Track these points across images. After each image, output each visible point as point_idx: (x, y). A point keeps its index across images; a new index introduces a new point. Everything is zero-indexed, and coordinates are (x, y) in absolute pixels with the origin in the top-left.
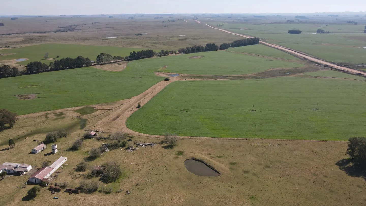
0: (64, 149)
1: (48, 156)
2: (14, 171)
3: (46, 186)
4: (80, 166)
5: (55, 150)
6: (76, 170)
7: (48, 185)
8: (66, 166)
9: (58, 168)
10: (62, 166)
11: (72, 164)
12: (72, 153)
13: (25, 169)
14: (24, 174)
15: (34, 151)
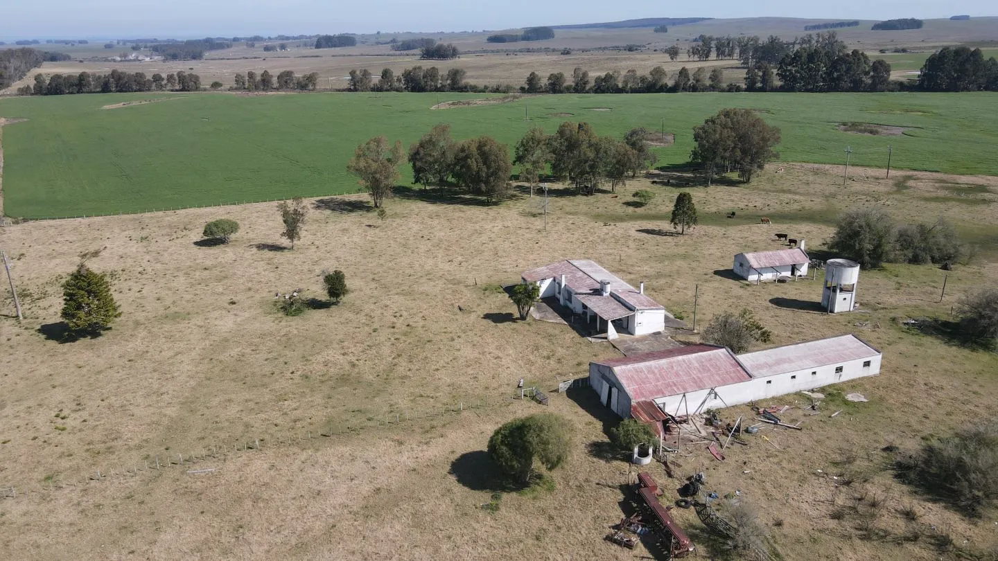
0: (898, 314)
1: (785, 313)
2: (585, 307)
3: (629, 459)
4: (950, 451)
5: (839, 296)
6: (903, 471)
7: (647, 461)
8: (846, 402)
9: (788, 395)
10: (821, 396)
11: (897, 414)
12: (936, 348)
13: (621, 313)
14: (606, 338)
15: (741, 265)
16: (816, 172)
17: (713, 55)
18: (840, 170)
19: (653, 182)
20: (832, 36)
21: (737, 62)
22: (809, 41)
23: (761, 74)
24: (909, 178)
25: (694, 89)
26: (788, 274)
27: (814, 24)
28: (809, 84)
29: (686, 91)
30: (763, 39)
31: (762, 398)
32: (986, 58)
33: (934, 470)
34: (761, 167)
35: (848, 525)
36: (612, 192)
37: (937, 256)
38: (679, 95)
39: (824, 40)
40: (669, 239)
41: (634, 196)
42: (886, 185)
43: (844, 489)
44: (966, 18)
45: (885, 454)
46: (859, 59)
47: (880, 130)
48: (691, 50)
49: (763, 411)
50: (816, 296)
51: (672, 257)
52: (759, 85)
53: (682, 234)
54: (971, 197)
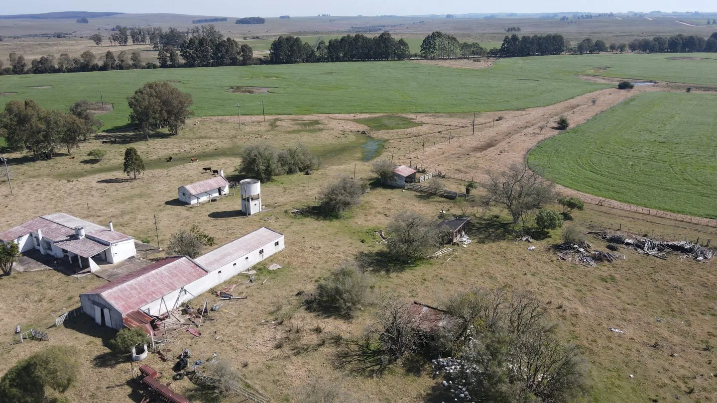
0: (288, 207)
1: (220, 221)
2: (65, 251)
3: (130, 359)
4: (331, 285)
5: (252, 203)
6: (309, 305)
7: (144, 356)
8: (270, 272)
9: (234, 277)
10: (254, 272)
11: (299, 271)
12: (312, 223)
13: (98, 249)
14: (89, 272)
15: (184, 194)
16: (221, 122)
17: (130, 41)
18: (235, 119)
19: (104, 142)
20: (212, 28)
21: (149, 46)
22: (198, 31)
23: (169, 55)
24: (277, 120)
25: (121, 67)
26: (217, 194)
27: (198, 19)
28: (203, 61)
29: (114, 69)
30: (165, 30)
31: (217, 284)
32: (303, 43)
33: (325, 299)
34: (183, 122)
35: (286, 350)
36: (69, 154)
37: (301, 167)
38: (110, 73)
39: (207, 30)
40: (126, 184)
41: (89, 155)
42: (265, 126)
43: (279, 328)
44: (288, 17)
45: (298, 298)
46: (232, 44)
47: (254, 90)
48: (112, 37)
49: (219, 293)
50: (238, 206)
51: (131, 198)
52: (169, 63)
53: (135, 179)
54: (312, 128)
